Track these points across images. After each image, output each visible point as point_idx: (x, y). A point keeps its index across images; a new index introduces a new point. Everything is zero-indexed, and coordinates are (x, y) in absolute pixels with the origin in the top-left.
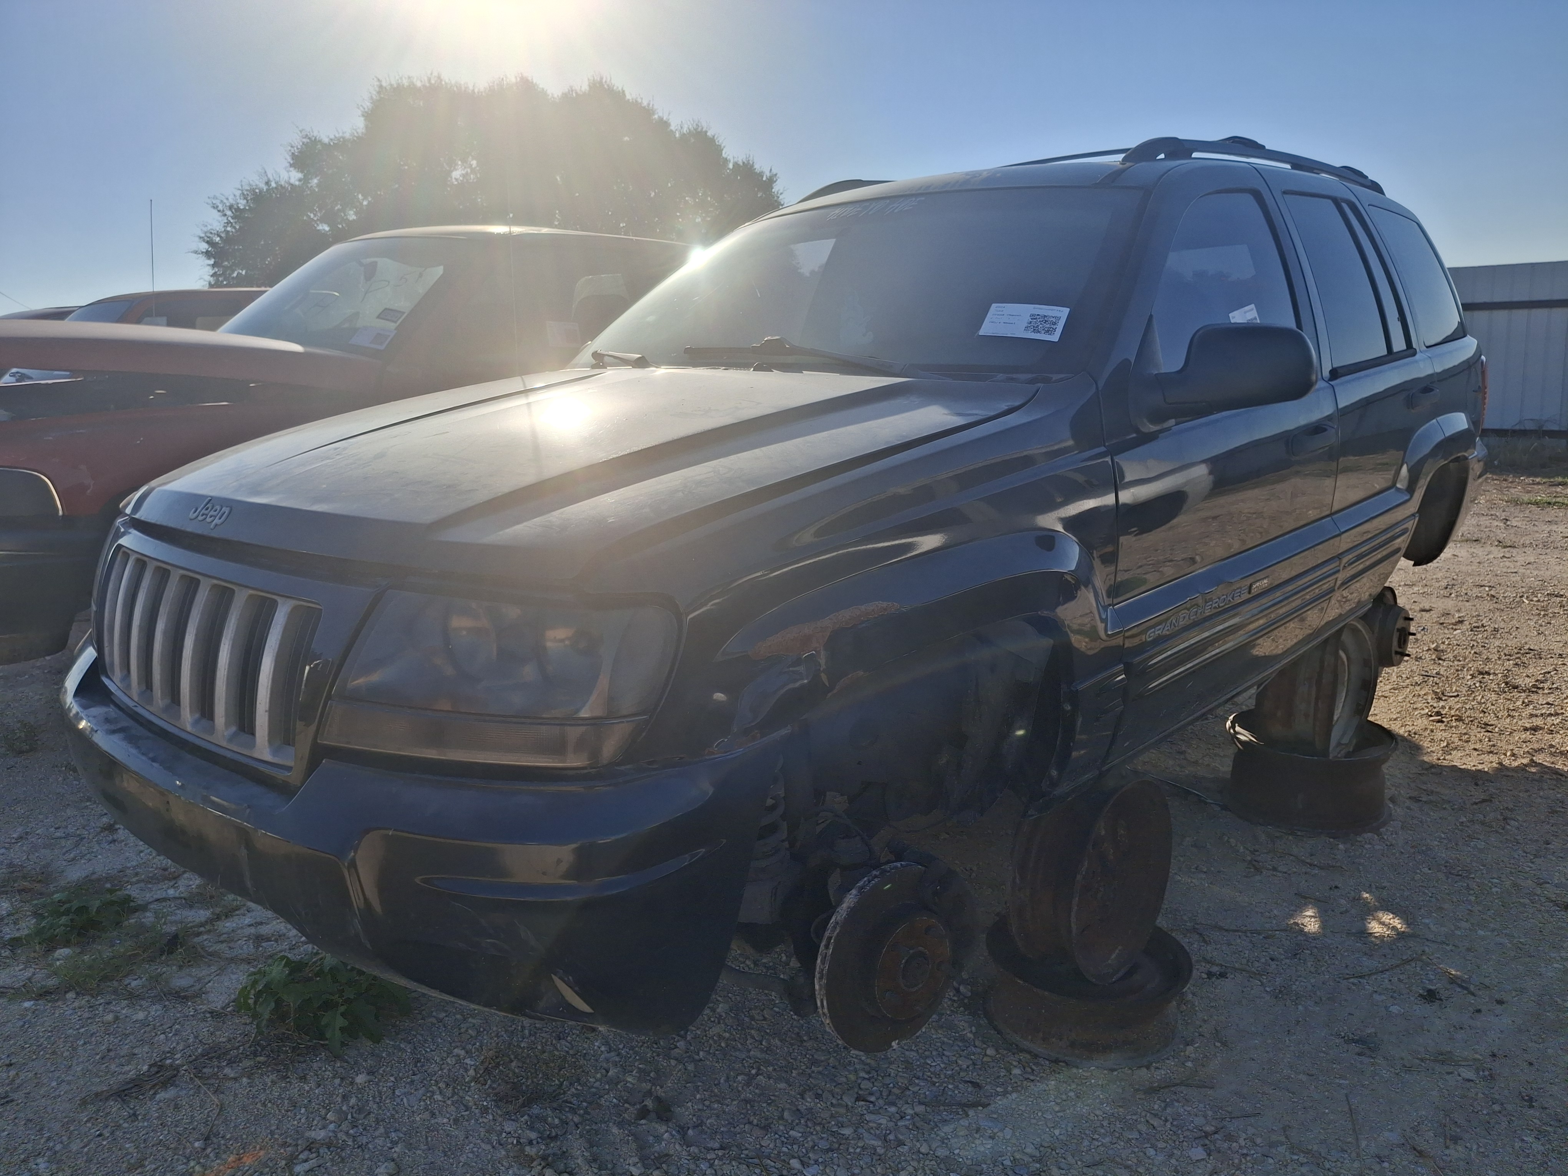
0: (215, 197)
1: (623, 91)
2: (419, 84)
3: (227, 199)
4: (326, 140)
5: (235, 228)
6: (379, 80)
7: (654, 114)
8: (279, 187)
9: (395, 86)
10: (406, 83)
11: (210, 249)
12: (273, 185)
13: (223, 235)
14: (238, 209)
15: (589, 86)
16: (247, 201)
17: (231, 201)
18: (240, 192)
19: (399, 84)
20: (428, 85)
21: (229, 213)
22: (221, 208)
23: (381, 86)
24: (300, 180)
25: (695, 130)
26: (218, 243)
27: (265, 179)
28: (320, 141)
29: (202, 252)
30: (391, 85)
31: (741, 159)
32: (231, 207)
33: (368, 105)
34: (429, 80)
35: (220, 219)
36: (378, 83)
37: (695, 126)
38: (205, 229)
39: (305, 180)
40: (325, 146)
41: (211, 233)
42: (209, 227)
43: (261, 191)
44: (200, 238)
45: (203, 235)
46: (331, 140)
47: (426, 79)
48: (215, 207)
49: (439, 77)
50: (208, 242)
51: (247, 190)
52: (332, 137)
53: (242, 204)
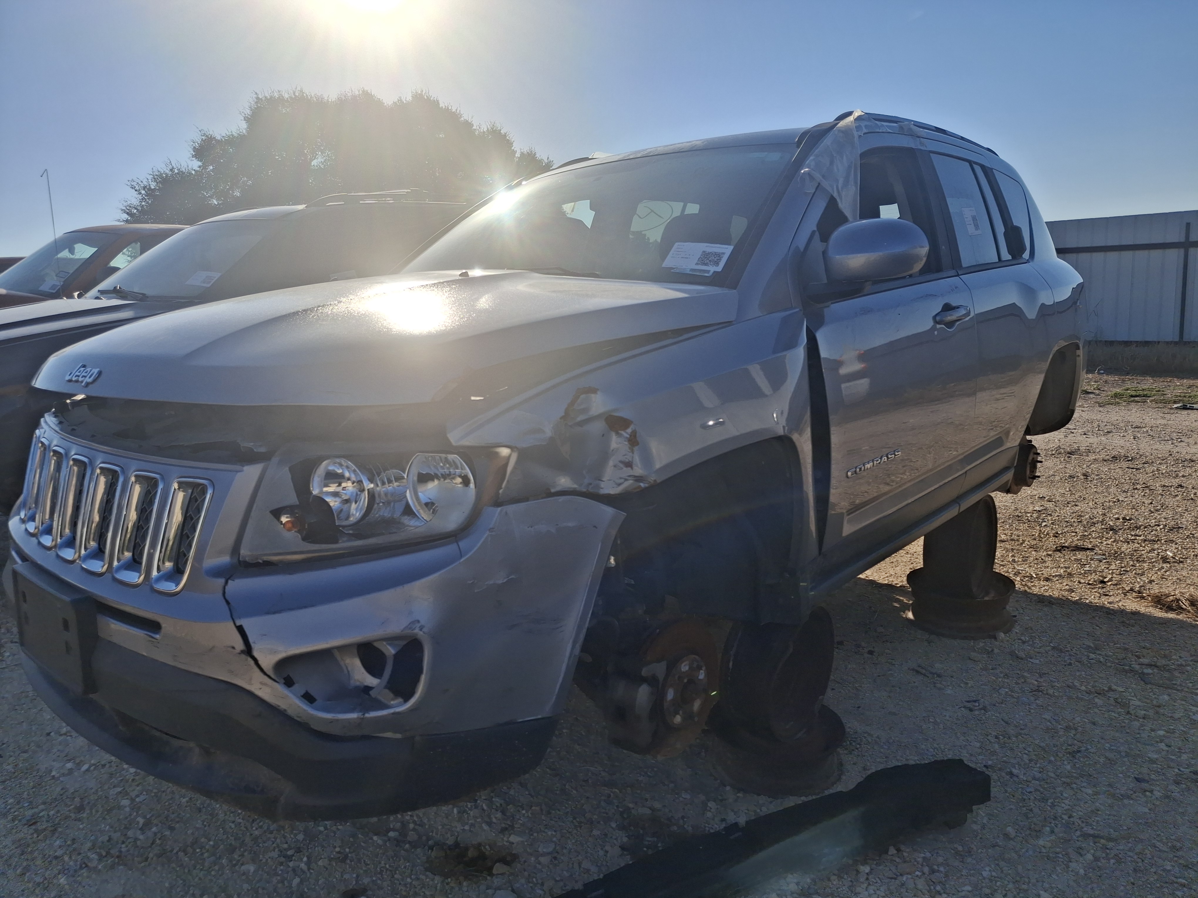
0: (133, 181)
1: (438, 101)
2: (286, 96)
3: (142, 182)
4: (219, 138)
5: (148, 203)
6: (256, 93)
7: (461, 117)
8: (181, 173)
9: (269, 97)
10: (276, 95)
11: (129, 218)
12: (176, 171)
13: (140, 208)
14: (150, 189)
15: (412, 96)
16: (157, 183)
17: (146, 183)
18: (152, 176)
19: (271, 97)
20: (293, 97)
21: (143, 192)
22: (137, 188)
23: (258, 98)
24: (200, 167)
25: (492, 129)
26: (135, 214)
27: (170, 167)
28: (214, 138)
29: (124, 221)
30: (266, 97)
31: (526, 150)
32: (144, 188)
33: (248, 112)
34: (294, 93)
35: (137, 196)
36: (256, 96)
37: (491, 126)
38: (125, 204)
39: (204, 167)
40: (218, 141)
41: (130, 207)
42: (129, 202)
43: (167, 175)
44: (122, 210)
45: (124, 208)
46: (223, 137)
47: (292, 92)
48: (133, 187)
49: (301, 91)
50: (128, 214)
51: (156, 175)
52: (224, 135)
53: (153, 185)
